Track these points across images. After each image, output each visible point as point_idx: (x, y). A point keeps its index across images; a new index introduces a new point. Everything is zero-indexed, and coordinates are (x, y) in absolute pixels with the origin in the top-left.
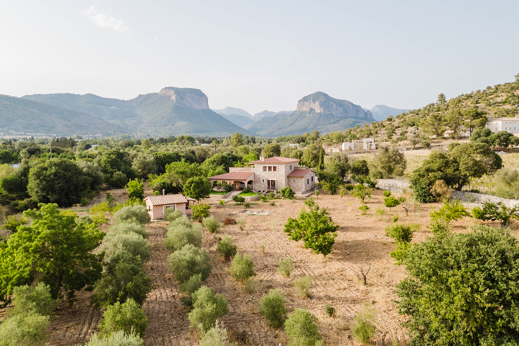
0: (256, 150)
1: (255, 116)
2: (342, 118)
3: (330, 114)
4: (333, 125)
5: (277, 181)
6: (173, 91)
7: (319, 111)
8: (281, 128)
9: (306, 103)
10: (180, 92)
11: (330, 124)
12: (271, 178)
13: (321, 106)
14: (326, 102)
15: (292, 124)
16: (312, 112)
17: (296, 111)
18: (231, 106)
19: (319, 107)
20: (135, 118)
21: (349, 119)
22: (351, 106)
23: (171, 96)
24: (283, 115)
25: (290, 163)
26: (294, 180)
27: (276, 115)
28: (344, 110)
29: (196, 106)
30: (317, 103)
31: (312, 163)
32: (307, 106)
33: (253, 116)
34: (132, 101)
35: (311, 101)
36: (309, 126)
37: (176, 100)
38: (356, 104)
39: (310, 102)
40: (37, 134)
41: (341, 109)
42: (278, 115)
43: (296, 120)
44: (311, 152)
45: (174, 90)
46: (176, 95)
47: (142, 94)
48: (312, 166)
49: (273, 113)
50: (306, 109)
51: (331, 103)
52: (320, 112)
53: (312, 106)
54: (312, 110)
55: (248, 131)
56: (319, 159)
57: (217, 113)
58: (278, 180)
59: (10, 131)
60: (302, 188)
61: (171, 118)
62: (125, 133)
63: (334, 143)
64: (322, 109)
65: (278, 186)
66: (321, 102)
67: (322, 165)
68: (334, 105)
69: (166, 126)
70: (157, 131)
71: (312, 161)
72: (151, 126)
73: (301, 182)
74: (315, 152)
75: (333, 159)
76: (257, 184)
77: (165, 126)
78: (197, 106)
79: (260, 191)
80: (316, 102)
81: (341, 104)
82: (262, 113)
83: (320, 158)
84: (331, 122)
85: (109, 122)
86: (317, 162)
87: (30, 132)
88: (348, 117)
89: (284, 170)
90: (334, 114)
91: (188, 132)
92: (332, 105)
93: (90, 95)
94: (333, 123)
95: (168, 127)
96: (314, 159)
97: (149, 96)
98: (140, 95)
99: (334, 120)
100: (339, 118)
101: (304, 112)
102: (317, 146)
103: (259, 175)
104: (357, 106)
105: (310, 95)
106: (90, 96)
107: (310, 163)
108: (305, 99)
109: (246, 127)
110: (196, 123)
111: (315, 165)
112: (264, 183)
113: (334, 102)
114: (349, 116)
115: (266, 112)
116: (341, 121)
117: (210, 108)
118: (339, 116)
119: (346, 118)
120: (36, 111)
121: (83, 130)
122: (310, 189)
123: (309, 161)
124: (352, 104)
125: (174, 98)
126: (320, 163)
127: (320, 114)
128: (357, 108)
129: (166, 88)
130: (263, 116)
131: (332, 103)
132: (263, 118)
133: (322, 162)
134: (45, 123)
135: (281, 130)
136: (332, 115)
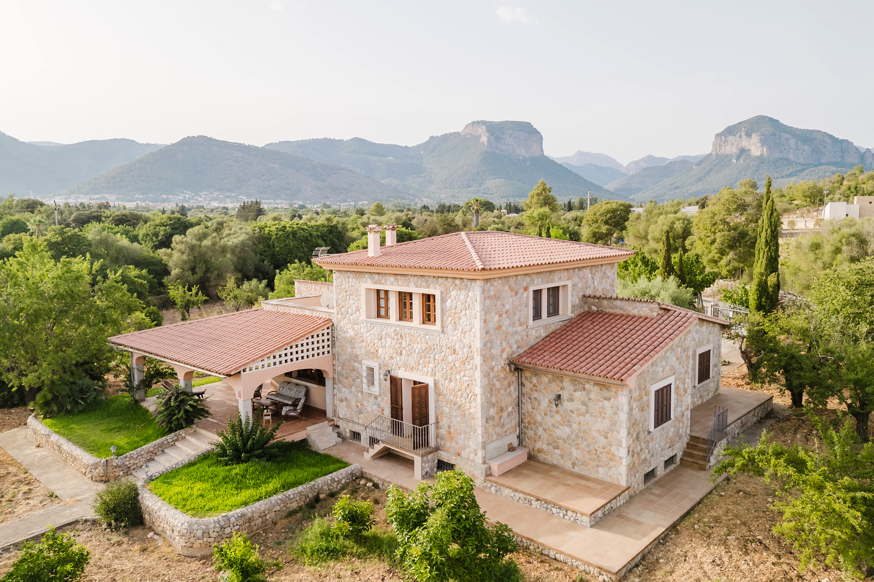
0: (575, 220)
1: (628, 165)
2: (808, 166)
3: (781, 159)
4: (787, 180)
5: (438, 394)
6: (484, 127)
7: (758, 154)
8: (678, 188)
9: (731, 138)
10: (496, 130)
11: (782, 177)
12: (407, 366)
13: (763, 142)
14: (775, 134)
15: (700, 180)
16: (744, 156)
17: (710, 155)
18: (585, 150)
19: (759, 145)
20: (422, 175)
21: (823, 167)
22: (828, 141)
23: (480, 137)
24: (683, 163)
25: (549, 269)
26: (555, 389)
27: (671, 163)
28: (814, 150)
29: (522, 152)
30: (755, 138)
31: (723, 262)
32: (733, 144)
33: (625, 166)
34: (419, 147)
35: (743, 133)
36: (735, 182)
37: (488, 142)
38: (841, 137)
39: (740, 136)
40: (277, 201)
41: (806, 147)
42: (673, 163)
43: (710, 170)
44: (724, 222)
45: (486, 125)
46: (488, 135)
47: (435, 135)
48: (724, 272)
49: (663, 159)
50: (731, 149)
51: (785, 136)
52: (762, 155)
53: (745, 143)
54: (743, 151)
55: (613, 194)
56: (753, 245)
57: (559, 162)
58: (445, 385)
59: (240, 197)
60: (612, 457)
61: (478, 173)
62: (405, 199)
63: (798, 207)
64: (765, 149)
65: (444, 422)
66: (763, 135)
67: (772, 279)
68: (792, 142)
69: (470, 186)
70: (453, 196)
71: (722, 253)
72: (445, 188)
73: (602, 414)
74: (738, 219)
75: (828, 248)
76: (345, 392)
77: (467, 188)
78: (523, 150)
79: (356, 436)
80: (753, 135)
81: (808, 138)
82: (643, 160)
83: (761, 242)
84: (784, 174)
85: (383, 182)
86: (747, 258)
87: (267, 199)
88: (820, 164)
89: (477, 324)
90: (791, 157)
91: (505, 197)
92: (788, 139)
93: (357, 140)
94: (789, 176)
95: (473, 189)
96: (731, 247)
97: (446, 137)
98: (432, 137)
99: (791, 170)
100: (802, 165)
101: (727, 155)
102: (749, 199)
103: (351, 341)
104: (842, 140)
105: (740, 123)
106: (359, 142)
107: (715, 262)
108: (731, 131)
109: (611, 186)
110: (519, 180)
111: (736, 269)
112: (375, 390)
113: (791, 135)
114: (823, 160)
115: (650, 158)
116: (806, 171)
117: (546, 154)
118: (802, 161)
119: (816, 166)
120: (277, 166)
121: (341, 196)
122: (678, 450)
123: (714, 254)
124: (831, 137)
125: (484, 139)
126: (759, 266)
127: (761, 159)
128: (844, 146)
129: (473, 123)
130: (645, 166)
131: (788, 136)
132: (644, 169)
133: (773, 264)
134: (288, 184)
135: (678, 191)
136: (787, 159)
